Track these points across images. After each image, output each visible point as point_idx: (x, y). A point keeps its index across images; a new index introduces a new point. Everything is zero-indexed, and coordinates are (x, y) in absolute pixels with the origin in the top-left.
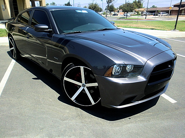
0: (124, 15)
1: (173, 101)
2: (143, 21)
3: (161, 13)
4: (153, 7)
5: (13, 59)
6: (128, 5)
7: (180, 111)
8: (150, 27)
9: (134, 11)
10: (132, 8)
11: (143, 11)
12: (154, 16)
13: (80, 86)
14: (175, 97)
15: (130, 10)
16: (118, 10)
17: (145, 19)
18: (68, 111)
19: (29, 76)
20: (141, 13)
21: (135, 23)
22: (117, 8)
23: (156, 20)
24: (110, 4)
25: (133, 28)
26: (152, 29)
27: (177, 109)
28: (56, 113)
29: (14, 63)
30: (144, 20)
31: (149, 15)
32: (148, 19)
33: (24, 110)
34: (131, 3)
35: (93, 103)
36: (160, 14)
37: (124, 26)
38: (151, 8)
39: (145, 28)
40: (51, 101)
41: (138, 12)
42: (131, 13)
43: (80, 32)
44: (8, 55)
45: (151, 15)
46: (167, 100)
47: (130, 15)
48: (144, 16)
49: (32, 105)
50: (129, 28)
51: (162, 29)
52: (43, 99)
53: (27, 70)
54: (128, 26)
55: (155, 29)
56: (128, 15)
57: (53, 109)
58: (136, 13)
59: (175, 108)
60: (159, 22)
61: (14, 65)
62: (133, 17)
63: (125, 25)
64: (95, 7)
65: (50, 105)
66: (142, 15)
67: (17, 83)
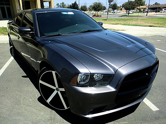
0: (126, 13)
1: (154, 108)
2: (143, 18)
3: (163, 9)
4: (156, 4)
5: (12, 56)
6: (130, 3)
7: (159, 122)
8: (149, 24)
9: (137, 8)
10: (134, 5)
11: (145, 8)
12: (156, 13)
13: (54, 90)
14: (158, 104)
15: (132, 7)
16: (121, 8)
17: (147, 15)
18: (42, 114)
19: (20, 74)
20: (143, 10)
21: (135, 21)
22: (121, 6)
23: (157, 17)
24: (112, 3)
25: (131, 25)
26: (151, 26)
27: (157, 118)
28: (30, 115)
29: (12, 60)
30: (145, 17)
31: (151, 12)
32: (149, 16)
33: (2, 110)
34: (133, 1)
35: (66, 108)
36: (162, 11)
37: (123, 24)
38: (153, 5)
39: (144, 25)
40: (30, 101)
41: (140, 10)
42: (134, 10)
43: (59, 35)
44: (10, 52)
45: (153, 11)
46: (148, 107)
47: (132, 12)
48: (146, 13)
49: (12, 105)
50: (128, 25)
51: (161, 26)
52: (24, 98)
53: (20, 68)
54: (127, 23)
55: (154, 26)
56: (130, 12)
57: (29, 110)
58: (138, 11)
59: (156, 117)
60: (159, 18)
61: (11, 62)
62: (135, 14)
63: (125, 22)
64: (99, 6)
65: (28, 106)
66: (144, 13)
67: (7, 80)
